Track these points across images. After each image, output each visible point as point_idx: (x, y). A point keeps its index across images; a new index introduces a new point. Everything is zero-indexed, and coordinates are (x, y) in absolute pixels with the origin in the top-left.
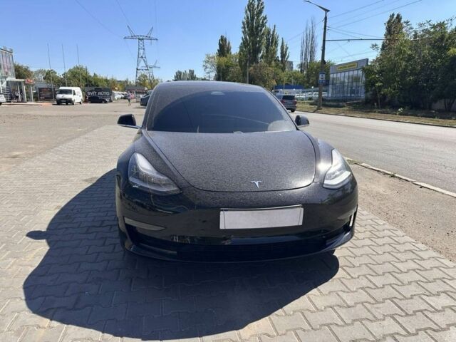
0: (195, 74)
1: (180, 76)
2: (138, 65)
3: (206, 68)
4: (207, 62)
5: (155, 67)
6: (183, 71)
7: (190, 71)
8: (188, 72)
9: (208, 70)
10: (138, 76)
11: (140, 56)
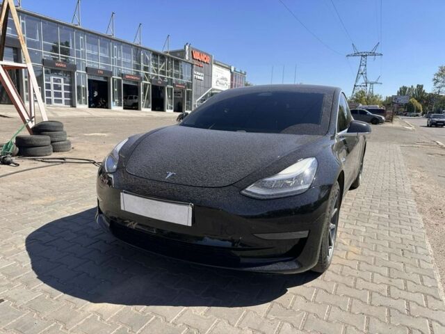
0: (424, 89)
1: (404, 92)
2: (356, 81)
3: (438, 81)
4: (438, 75)
5: (376, 83)
6: (409, 86)
7: (418, 86)
8: (415, 87)
9: (438, 84)
10: (355, 92)
11: (360, 72)
